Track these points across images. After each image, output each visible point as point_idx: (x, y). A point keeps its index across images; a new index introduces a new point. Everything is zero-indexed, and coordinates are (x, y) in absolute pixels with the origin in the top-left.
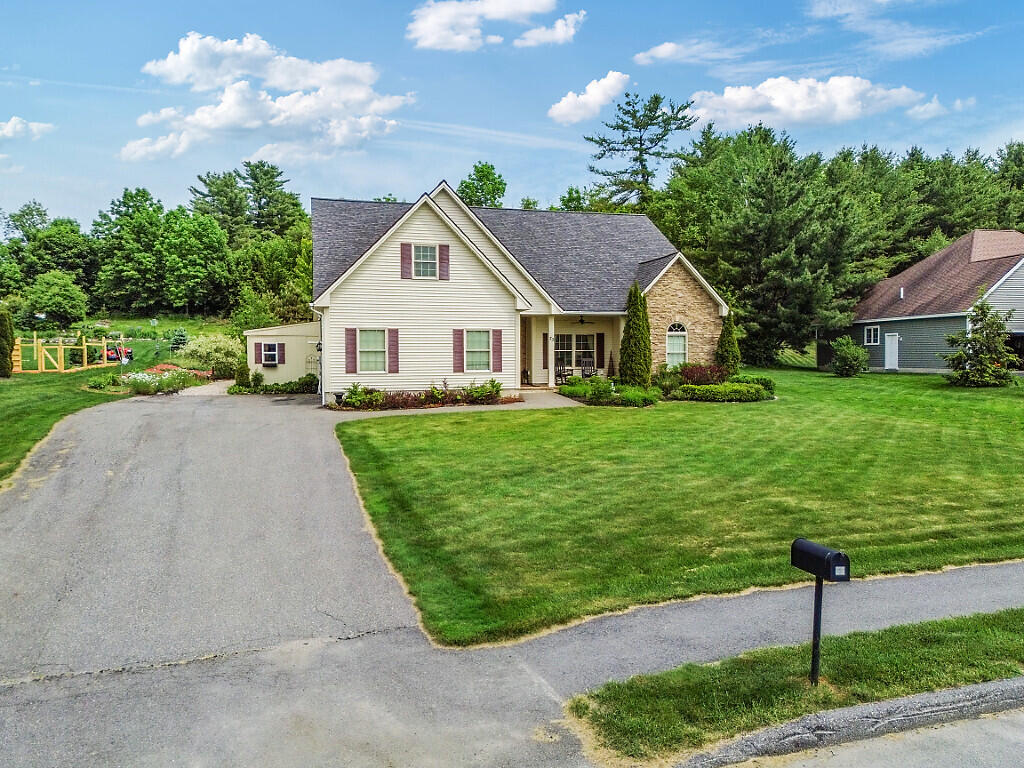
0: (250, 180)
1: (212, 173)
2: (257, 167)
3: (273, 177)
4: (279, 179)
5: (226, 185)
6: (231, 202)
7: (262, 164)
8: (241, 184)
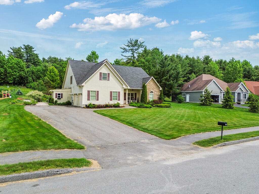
0: (25, 50)
1: (14, 47)
2: (27, 46)
3: (32, 49)
4: (33, 50)
5: (19, 51)
6: (20, 55)
7: (28, 46)
8: (22, 50)
